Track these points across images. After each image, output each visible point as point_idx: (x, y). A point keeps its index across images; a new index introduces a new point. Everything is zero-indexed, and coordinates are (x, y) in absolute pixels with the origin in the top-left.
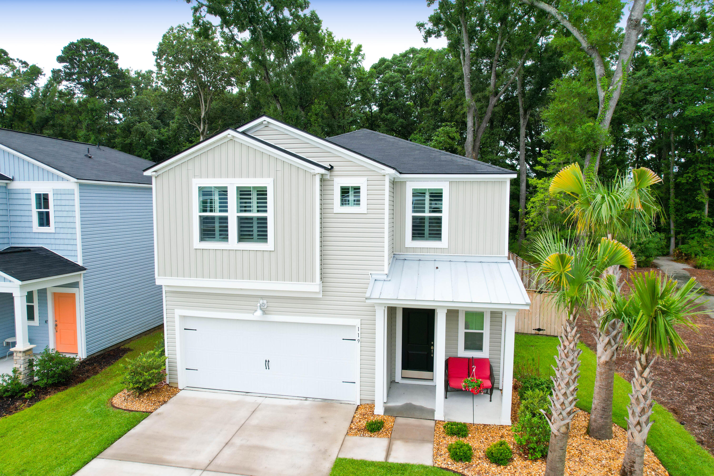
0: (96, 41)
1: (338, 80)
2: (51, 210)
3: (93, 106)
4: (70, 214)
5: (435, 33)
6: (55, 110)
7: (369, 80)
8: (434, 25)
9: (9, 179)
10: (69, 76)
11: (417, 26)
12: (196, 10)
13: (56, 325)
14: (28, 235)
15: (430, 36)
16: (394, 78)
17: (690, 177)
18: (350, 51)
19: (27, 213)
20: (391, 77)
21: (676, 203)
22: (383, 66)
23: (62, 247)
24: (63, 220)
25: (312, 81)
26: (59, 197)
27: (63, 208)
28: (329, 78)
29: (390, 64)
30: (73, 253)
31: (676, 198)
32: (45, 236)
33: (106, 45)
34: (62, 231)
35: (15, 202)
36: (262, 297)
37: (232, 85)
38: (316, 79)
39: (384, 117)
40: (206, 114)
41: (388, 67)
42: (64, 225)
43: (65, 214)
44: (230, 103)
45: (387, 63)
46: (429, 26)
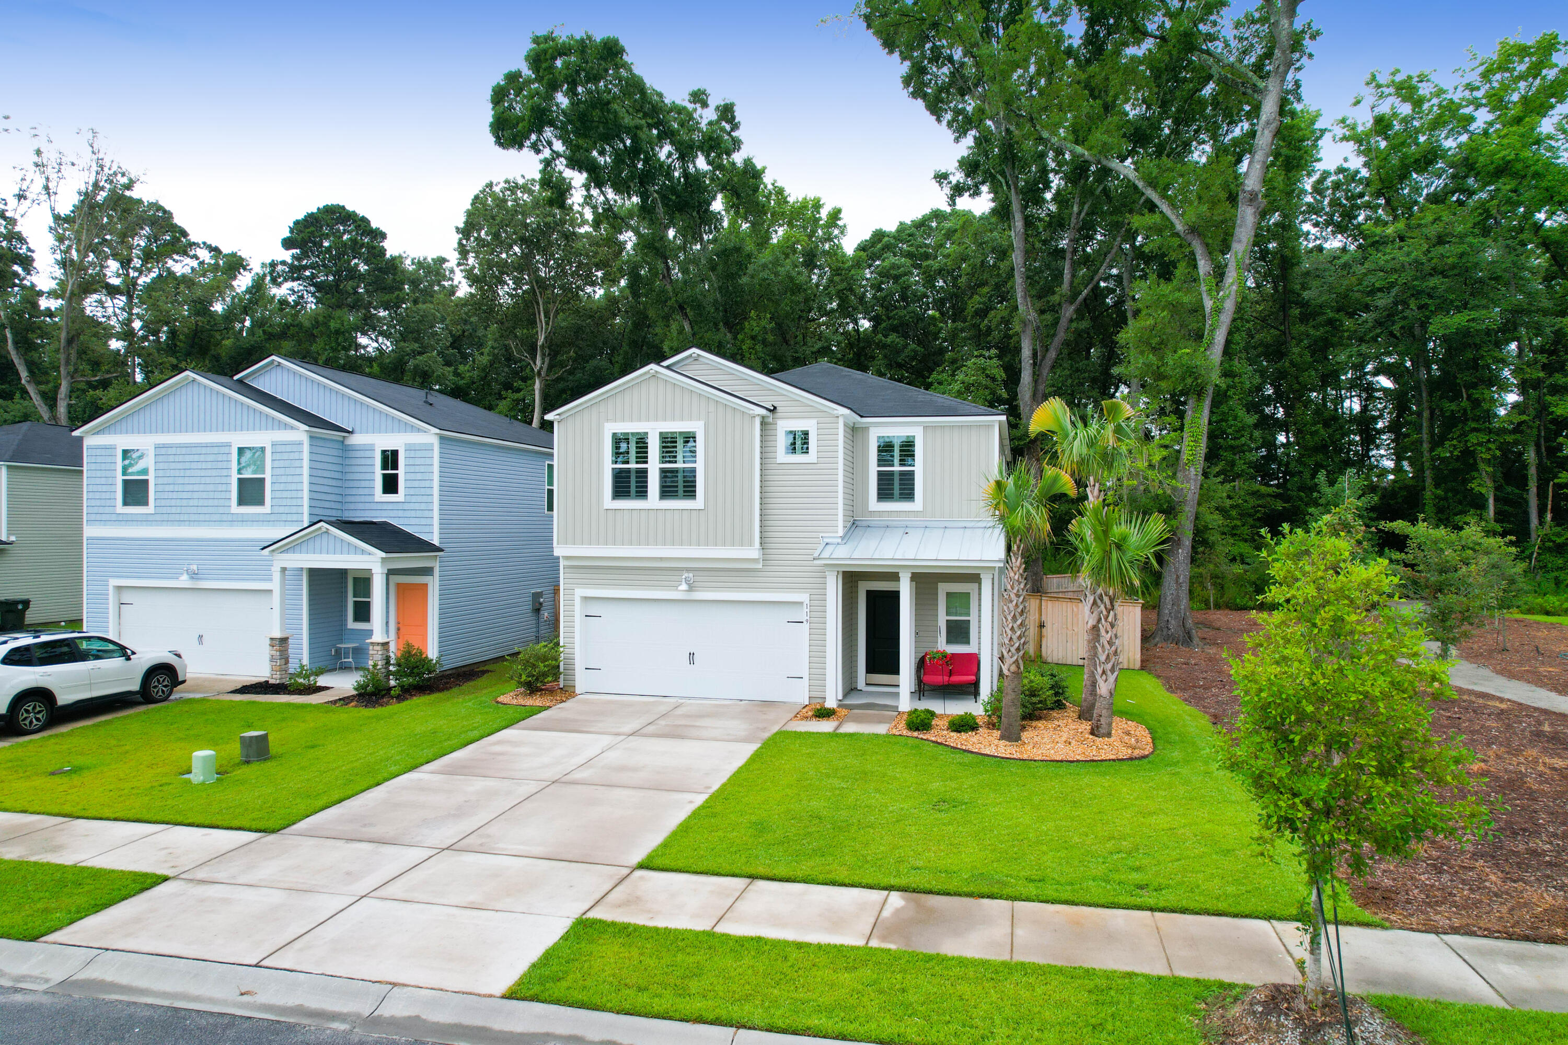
0: (350, 208)
1: (791, 279)
2: (401, 472)
3: (338, 326)
4: (426, 476)
5: (969, 189)
6: (271, 334)
7: (853, 272)
8: (967, 176)
9: (348, 432)
10: (295, 272)
11: (935, 177)
12: (547, 163)
13: (399, 629)
14: (368, 506)
15: (960, 195)
16: (899, 268)
17: (1455, 446)
18: (820, 219)
19: (368, 476)
20: (894, 266)
21: (1437, 497)
22: (879, 246)
23: (413, 521)
24: (416, 484)
25: (744, 280)
26: (412, 454)
27: (417, 469)
28: (776, 274)
29: (893, 241)
30: (427, 529)
31: (1437, 486)
32: (390, 507)
33: (367, 216)
34: (414, 499)
35: (353, 462)
36: (688, 570)
37: (593, 284)
38: (752, 277)
39: (881, 341)
40: (546, 338)
41: (887, 247)
42: (417, 491)
43: (419, 476)
44: (591, 317)
45: (886, 239)
46: (958, 177)
